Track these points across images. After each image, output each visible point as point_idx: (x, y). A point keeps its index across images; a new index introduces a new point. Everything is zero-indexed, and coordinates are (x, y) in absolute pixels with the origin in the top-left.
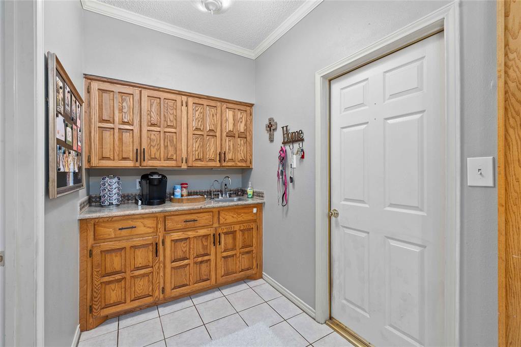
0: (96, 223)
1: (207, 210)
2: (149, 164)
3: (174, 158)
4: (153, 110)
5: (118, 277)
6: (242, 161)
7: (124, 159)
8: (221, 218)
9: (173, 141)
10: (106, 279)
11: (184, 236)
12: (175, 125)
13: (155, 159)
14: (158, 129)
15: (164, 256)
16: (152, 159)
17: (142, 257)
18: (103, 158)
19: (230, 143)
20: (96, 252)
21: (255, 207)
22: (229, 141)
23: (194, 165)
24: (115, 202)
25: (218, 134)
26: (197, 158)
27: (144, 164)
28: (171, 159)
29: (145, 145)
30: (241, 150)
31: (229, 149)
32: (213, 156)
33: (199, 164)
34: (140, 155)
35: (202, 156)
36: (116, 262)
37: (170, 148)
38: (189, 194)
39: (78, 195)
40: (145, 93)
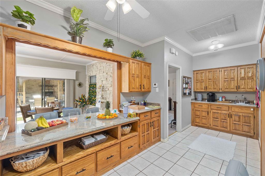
0: (194, 103)
1: (225, 105)
2: (208, 90)
3: (217, 88)
4: (210, 75)
5: (198, 117)
6: (250, 88)
7: (202, 89)
8: (232, 109)
9: (216, 83)
10: (196, 116)
11: (217, 112)
12: (217, 78)
13: (210, 89)
14: (211, 80)
15: (211, 116)
16: (209, 89)
17: (204, 114)
18: (197, 89)
19: (242, 82)
20: (194, 110)
21: (252, 108)
22: (242, 81)
23: (224, 90)
24: (200, 100)
25: (236, 79)
26: (226, 88)
27: (207, 90)
28: (216, 89)
29: (207, 85)
30: (249, 84)
31: (242, 84)
32: (233, 87)
33: (227, 90)
34: (206, 88)
35: (228, 87)
36: (198, 113)
37: (215, 85)
38: (226, 100)
39: (191, 97)
40: (207, 71)
